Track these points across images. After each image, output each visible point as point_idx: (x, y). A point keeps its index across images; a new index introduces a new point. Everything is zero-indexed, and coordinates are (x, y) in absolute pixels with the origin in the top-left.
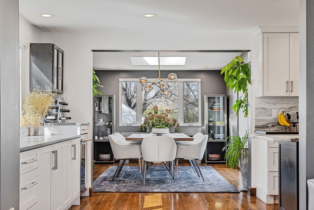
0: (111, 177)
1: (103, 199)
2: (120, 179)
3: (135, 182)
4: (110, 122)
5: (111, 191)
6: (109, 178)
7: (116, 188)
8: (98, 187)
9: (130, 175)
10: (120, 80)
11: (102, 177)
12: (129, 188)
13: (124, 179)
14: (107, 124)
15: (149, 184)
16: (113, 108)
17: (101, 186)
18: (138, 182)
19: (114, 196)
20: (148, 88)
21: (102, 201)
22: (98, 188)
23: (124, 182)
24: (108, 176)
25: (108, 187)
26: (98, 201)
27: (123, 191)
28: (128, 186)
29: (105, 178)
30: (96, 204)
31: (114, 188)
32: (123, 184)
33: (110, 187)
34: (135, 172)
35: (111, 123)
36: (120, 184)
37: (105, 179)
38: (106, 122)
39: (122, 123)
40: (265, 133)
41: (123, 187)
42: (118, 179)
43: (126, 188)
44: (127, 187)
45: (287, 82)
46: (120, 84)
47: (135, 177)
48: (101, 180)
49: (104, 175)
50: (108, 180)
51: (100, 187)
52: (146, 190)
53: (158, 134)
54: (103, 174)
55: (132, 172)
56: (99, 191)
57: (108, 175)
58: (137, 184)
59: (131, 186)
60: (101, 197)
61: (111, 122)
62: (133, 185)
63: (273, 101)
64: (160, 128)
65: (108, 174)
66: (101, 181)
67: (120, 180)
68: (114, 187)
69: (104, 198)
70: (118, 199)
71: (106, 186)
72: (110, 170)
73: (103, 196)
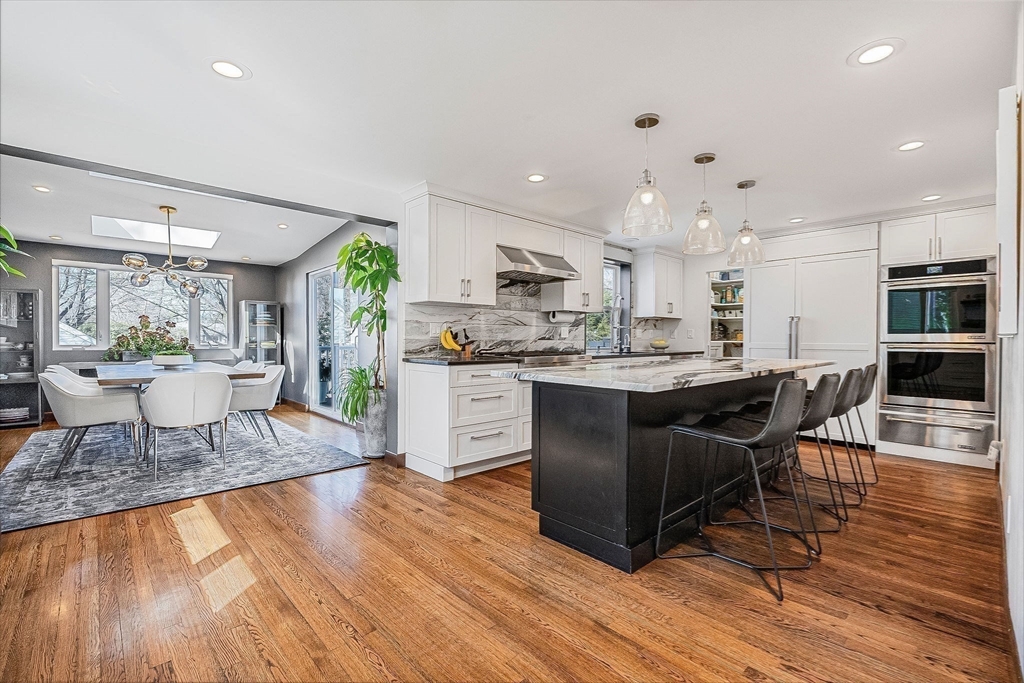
0: (45, 466)
1: (44, 560)
2: (77, 467)
3: (124, 473)
4: (26, 343)
5: (65, 517)
6: (41, 471)
7: (76, 503)
8: (13, 511)
9: (99, 452)
10: (55, 262)
11: (15, 471)
12: (117, 497)
13: (86, 468)
14: (20, 346)
15: (167, 473)
16: (38, 316)
17: (23, 503)
18: (133, 471)
19: (81, 535)
20: (139, 280)
21: (43, 573)
22: (13, 516)
23: (93, 478)
24: (36, 464)
25: (48, 505)
26: (24, 574)
27: (105, 511)
28: (111, 491)
29: (28, 470)
30: (21, 590)
31: (70, 506)
32: (94, 486)
33: (56, 503)
34: (106, 441)
35: (31, 346)
36: (83, 487)
37: (27, 476)
38: (16, 344)
39: (61, 343)
40: (446, 363)
41: (96, 496)
42: (70, 470)
43: (109, 496)
44: (108, 492)
45: (463, 281)
46: (54, 270)
47: (115, 455)
48: (16, 481)
49: (19, 461)
50: (38, 479)
51: (19, 507)
52: (171, 493)
53: (168, 368)
54: (16, 458)
55: (99, 443)
56: (19, 527)
57: (33, 460)
58: (133, 478)
59: (121, 489)
60: (32, 552)
61: (32, 343)
62: (123, 482)
63: (430, 310)
64: (172, 354)
65: (31, 456)
66: (16, 484)
67: (78, 473)
68: (68, 501)
69: (46, 551)
70: (99, 548)
71: (41, 501)
72: (35, 445)
73: (41, 542)
